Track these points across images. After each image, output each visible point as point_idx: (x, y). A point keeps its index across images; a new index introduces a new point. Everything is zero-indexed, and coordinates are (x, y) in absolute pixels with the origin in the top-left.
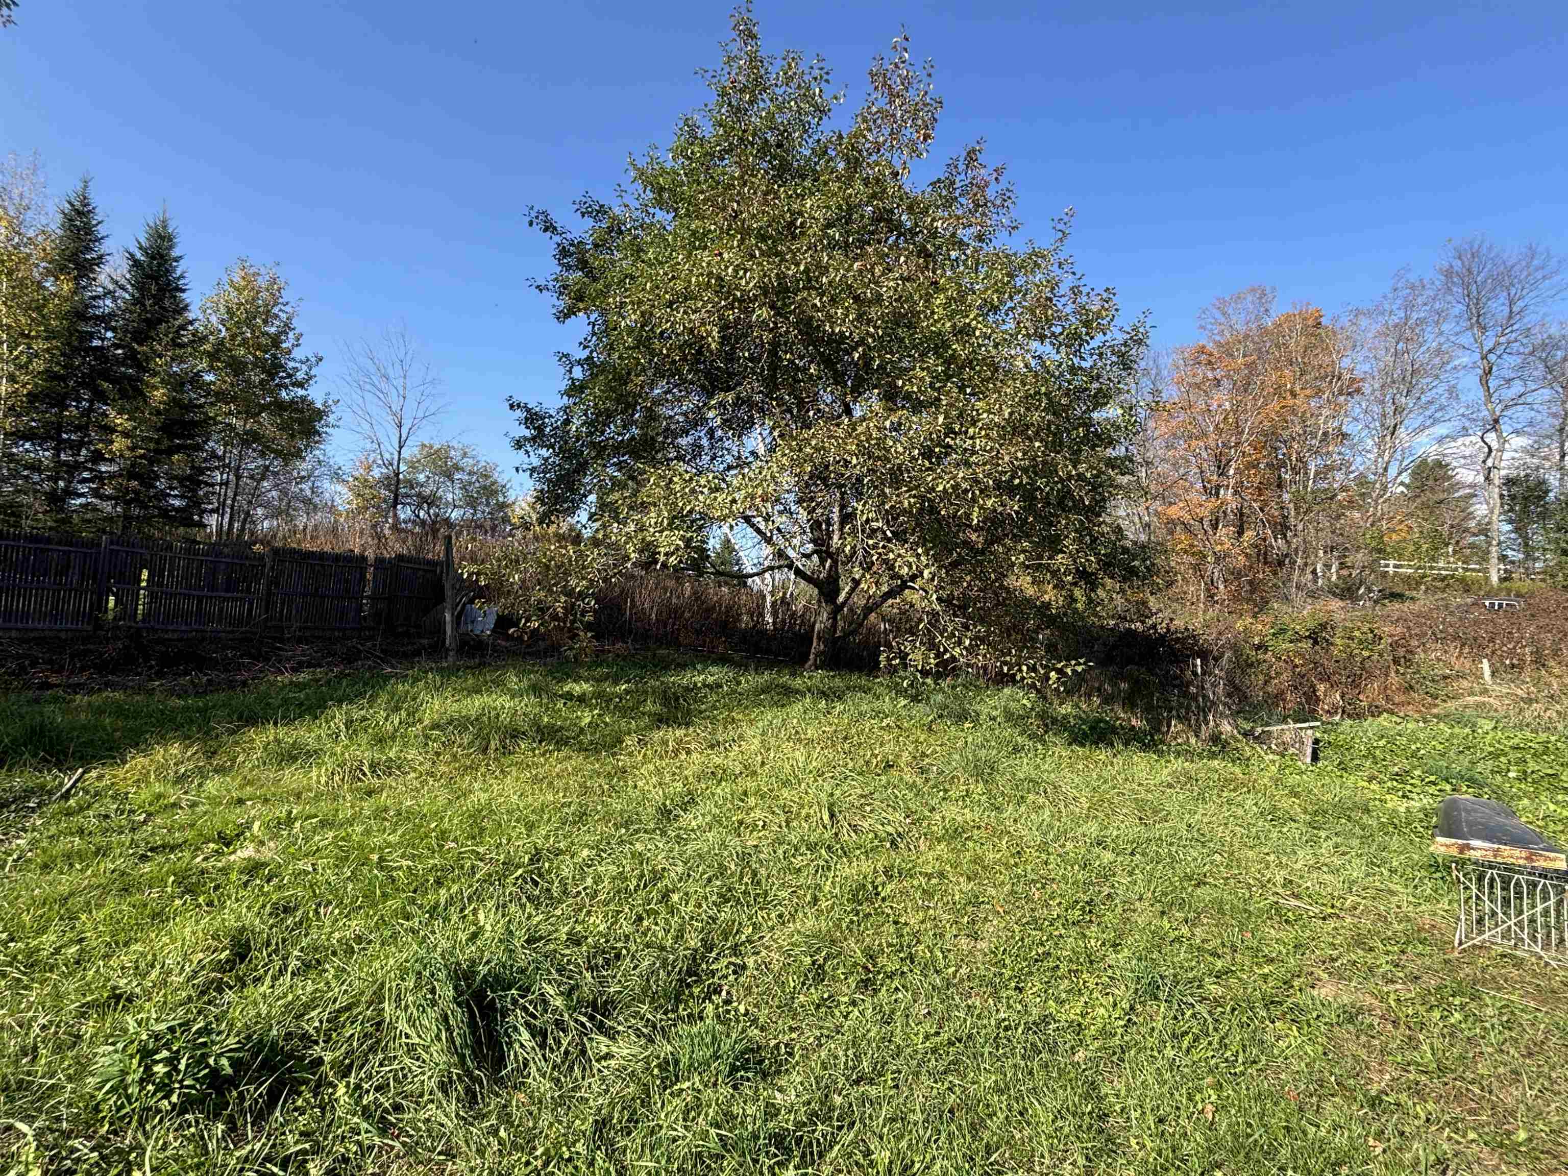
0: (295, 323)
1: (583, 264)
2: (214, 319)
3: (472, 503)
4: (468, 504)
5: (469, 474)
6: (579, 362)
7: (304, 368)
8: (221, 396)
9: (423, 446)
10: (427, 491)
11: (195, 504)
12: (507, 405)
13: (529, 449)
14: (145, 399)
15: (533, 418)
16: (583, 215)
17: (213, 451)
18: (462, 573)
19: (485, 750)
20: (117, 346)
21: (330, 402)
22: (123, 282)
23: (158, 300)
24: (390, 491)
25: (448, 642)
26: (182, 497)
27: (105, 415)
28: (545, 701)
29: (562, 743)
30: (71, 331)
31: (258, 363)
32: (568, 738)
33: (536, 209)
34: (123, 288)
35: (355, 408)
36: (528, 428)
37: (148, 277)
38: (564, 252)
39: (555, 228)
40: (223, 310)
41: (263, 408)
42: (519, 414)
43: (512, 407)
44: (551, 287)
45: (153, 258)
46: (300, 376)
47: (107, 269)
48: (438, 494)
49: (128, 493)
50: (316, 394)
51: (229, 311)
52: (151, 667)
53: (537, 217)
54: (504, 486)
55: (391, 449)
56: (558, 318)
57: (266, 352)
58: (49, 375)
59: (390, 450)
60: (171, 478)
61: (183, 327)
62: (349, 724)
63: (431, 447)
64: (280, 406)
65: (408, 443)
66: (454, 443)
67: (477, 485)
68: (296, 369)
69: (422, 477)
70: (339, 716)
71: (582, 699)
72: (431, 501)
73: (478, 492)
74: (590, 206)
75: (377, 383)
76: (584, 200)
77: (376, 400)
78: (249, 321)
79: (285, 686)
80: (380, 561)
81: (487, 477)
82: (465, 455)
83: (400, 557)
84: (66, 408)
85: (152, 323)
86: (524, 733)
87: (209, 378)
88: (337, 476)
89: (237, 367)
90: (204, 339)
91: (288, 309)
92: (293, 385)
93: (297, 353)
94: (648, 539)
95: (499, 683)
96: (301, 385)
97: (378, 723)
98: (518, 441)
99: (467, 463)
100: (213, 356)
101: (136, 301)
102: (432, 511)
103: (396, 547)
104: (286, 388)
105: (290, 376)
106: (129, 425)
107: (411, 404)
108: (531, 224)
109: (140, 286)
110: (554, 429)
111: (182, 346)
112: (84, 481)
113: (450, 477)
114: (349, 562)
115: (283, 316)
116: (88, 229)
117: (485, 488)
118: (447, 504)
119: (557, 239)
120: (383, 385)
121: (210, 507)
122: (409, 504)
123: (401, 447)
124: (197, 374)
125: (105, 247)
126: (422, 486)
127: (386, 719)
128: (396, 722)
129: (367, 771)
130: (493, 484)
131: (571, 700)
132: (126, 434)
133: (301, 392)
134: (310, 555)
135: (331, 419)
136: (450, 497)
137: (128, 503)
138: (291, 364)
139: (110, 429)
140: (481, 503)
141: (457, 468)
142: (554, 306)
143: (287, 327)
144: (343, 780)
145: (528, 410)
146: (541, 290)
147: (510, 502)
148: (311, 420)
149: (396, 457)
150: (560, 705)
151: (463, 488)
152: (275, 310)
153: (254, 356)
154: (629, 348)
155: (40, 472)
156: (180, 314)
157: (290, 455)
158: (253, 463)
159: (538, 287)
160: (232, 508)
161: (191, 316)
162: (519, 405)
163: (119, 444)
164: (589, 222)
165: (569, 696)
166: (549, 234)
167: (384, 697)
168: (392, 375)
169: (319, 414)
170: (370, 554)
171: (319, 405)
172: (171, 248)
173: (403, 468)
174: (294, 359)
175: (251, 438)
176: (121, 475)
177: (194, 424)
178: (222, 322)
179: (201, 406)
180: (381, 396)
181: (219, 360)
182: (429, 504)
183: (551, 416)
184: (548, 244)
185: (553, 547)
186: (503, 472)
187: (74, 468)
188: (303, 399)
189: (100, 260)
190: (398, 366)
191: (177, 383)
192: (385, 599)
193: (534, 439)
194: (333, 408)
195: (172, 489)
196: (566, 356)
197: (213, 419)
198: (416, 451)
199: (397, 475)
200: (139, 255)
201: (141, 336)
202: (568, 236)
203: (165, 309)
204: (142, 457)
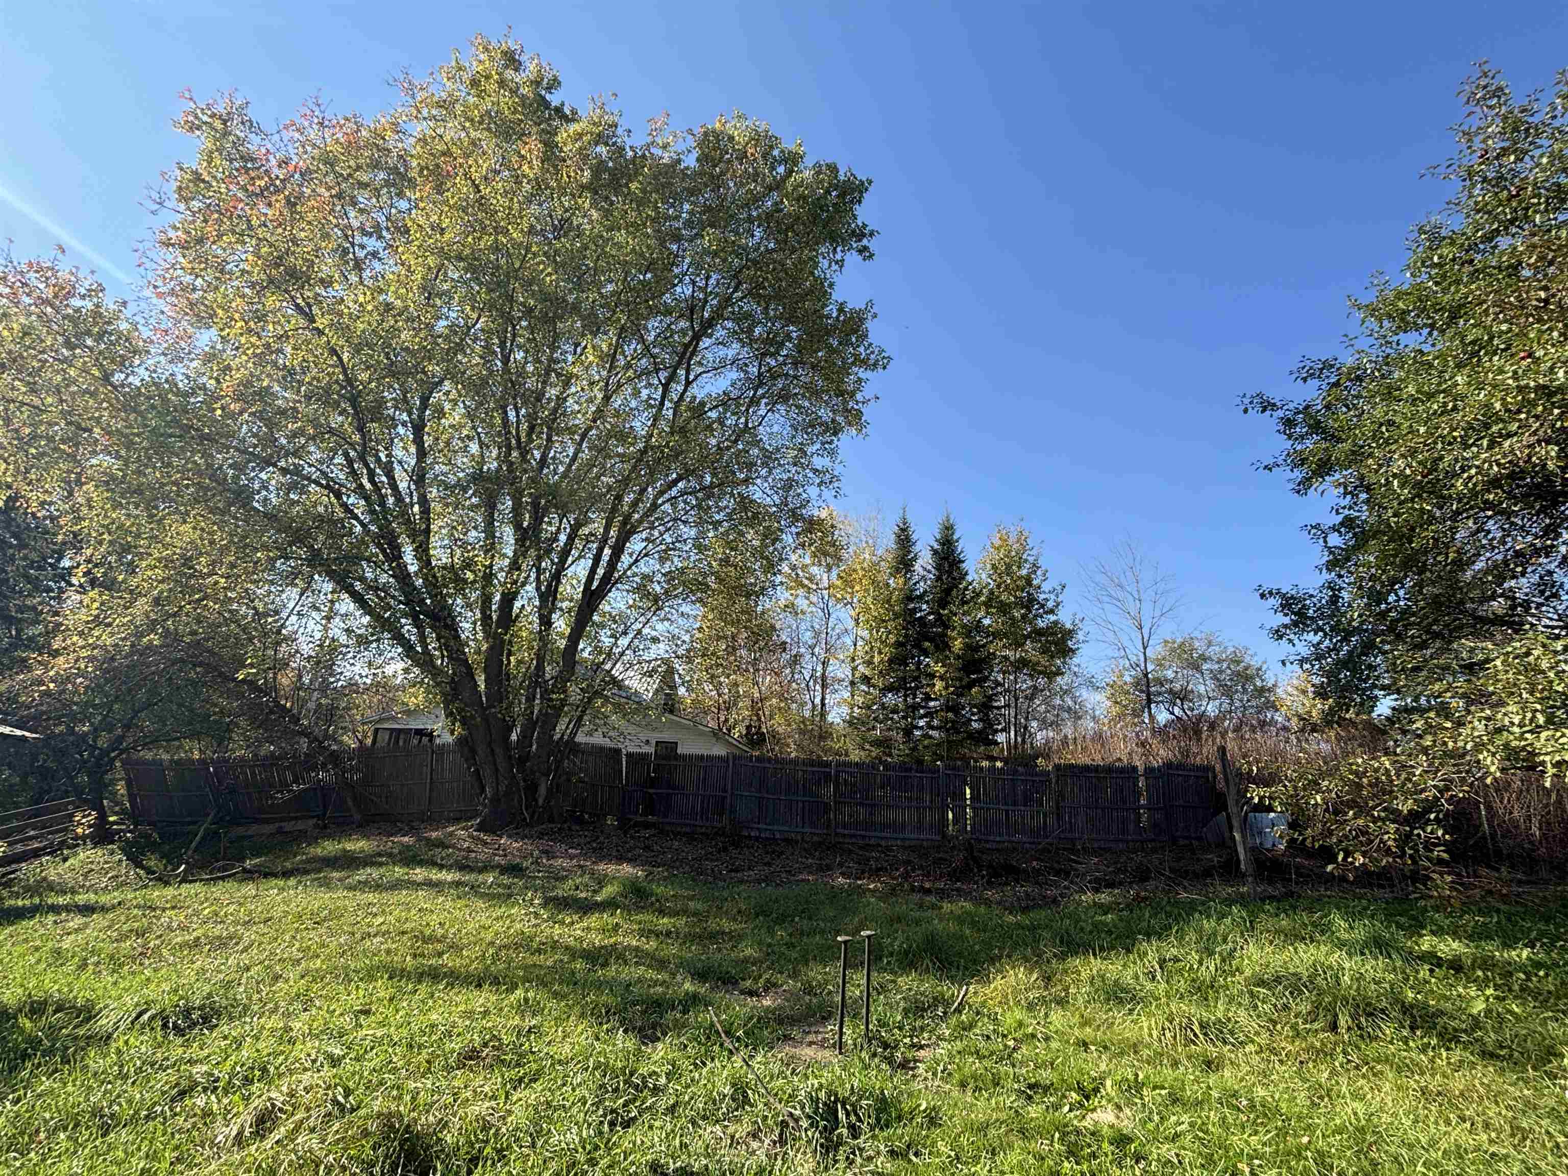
0: (1040, 563)
1: (1316, 427)
2: (984, 576)
3: (1228, 692)
4: (1223, 694)
5: (1218, 662)
6: (1334, 529)
7: (1053, 597)
8: (996, 635)
9: (1166, 642)
10: (1177, 687)
11: (989, 726)
12: (1257, 595)
13: (1292, 636)
14: (949, 648)
15: (1289, 603)
16: (1305, 380)
17: (997, 680)
18: (1252, 798)
19: (1334, 1027)
20: (929, 614)
21: (1077, 621)
22: (930, 567)
23: (950, 573)
24: (1142, 691)
25: (1243, 867)
26: (980, 720)
27: (928, 665)
28: (1399, 963)
29: (1449, 1038)
30: (906, 610)
31: (1020, 603)
32: (1455, 1030)
33: (1248, 396)
34: (929, 572)
35: (1099, 621)
36: (1286, 615)
37: (942, 559)
38: (1289, 423)
39: (1274, 405)
40: (989, 566)
41: (1026, 637)
42: (1274, 602)
43: (1262, 596)
44: (1280, 461)
45: (944, 544)
46: (1050, 604)
47: (920, 562)
48: (1189, 688)
49: (947, 723)
50: (1065, 617)
51: (994, 567)
52: (983, 877)
53: (1251, 403)
54: (1260, 669)
55: (1135, 652)
56: (1298, 492)
57: (1023, 591)
58: (898, 644)
59: (1136, 654)
60: (973, 706)
61: (966, 589)
62: (1162, 962)
63: (1174, 642)
64: (1039, 633)
65: (1151, 642)
66: (1196, 634)
67: (1229, 672)
68: (1047, 600)
69: (1170, 674)
70: (1151, 951)
71: (1456, 966)
72: (1182, 696)
73: (1231, 680)
74: (1311, 368)
75: (1113, 593)
76: (1303, 364)
77: (1115, 609)
78: (1008, 570)
79: (1089, 907)
80: (1149, 770)
81: (1238, 663)
82: (1210, 644)
83: (1169, 765)
84: (907, 665)
85: (948, 592)
86: (1383, 1011)
87: (987, 622)
88: (1091, 684)
89: (1004, 609)
90: (978, 594)
91: (1033, 552)
92: (1046, 613)
93: (1046, 587)
94: (1514, 744)
95: (1325, 929)
96: (1051, 612)
97: (1192, 965)
98: (1277, 631)
99: (1213, 651)
100: (988, 604)
101: (939, 579)
102: (1186, 707)
103: (1162, 754)
104: (1042, 617)
105: (1042, 606)
106: (942, 670)
107: (1147, 608)
108: (1246, 411)
109: (939, 567)
110: (1319, 609)
111: (966, 603)
112: (921, 717)
113: (1198, 668)
114: (1121, 773)
115: (1031, 559)
116: (908, 539)
117: (1238, 674)
118: (1200, 696)
119: (1280, 413)
120: (1120, 594)
121: (1000, 727)
122: (1162, 702)
123: (1145, 648)
124: (979, 621)
125: (916, 548)
126: (1172, 682)
127: (1200, 963)
128: (1212, 968)
129: (1198, 1032)
130: (1246, 668)
131: (1439, 966)
132: (942, 678)
133: (1052, 618)
134: (1086, 768)
135: (1080, 636)
136: (1202, 689)
137: (947, 730)
138: (1042, 596)
139: (932, 676)
140: (1237, 691)
141: (1205, 659)
142: (1289, 480)
143: (1035, 567)
144: (1175, 1038)
145: (1283, 596)
146: (1270, 469)
147: (1270, 685)
148: (1064, 640)
149: (1142, 659)
150: (1424, 973)
151: (1215, 678)
152: (1024, 557)
153: (1016, 597)
154: (1406, 501)
155: (898, 713)
156: (964, 579)
157: (1051, 675)
158: (1025, 683)
159: (1266, 467)
160: (1015, 725)
161: (969, 578)
162: (1271, 593)
163: (939, 685)
164: (1313, 383)
165: (1433, 960)
166: (1268, 413)
167: (1192, 936)
168: (1125, 583)
169: (1070, 634)
170: (1138, 763)
171: (1068, 626)
172: (953, 534)
173: (1150, 667)
174: (1044, 592)
175: (1022, 664)
176: (942, 710)
177: (982, 661)
178: (990, 576)
179: (984, 646)
180: (1119, 604)
181: (991, 606)
182: (1182, 700)
183: (1312, 596)
184: (1270, 422)
185: (1360, 761)
186: (1256, 654)
187: (915, 707)
188: (1056, 623)
189: (915, 559)
190: (1129, 574)
191: (968, 631)
192: (1161, 809)
193: (1295, 624)
194: (1080, 626)
195: (973, 714)
196: (1317, 526)
197: (994, 654)
198: (1159, 648)
199: (1146, 675)
200: (936, 546)
201: (943, 603)
202: (1291, 406)
203: (954, 579)
204: (952, 693)
